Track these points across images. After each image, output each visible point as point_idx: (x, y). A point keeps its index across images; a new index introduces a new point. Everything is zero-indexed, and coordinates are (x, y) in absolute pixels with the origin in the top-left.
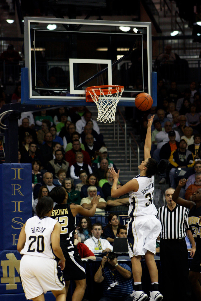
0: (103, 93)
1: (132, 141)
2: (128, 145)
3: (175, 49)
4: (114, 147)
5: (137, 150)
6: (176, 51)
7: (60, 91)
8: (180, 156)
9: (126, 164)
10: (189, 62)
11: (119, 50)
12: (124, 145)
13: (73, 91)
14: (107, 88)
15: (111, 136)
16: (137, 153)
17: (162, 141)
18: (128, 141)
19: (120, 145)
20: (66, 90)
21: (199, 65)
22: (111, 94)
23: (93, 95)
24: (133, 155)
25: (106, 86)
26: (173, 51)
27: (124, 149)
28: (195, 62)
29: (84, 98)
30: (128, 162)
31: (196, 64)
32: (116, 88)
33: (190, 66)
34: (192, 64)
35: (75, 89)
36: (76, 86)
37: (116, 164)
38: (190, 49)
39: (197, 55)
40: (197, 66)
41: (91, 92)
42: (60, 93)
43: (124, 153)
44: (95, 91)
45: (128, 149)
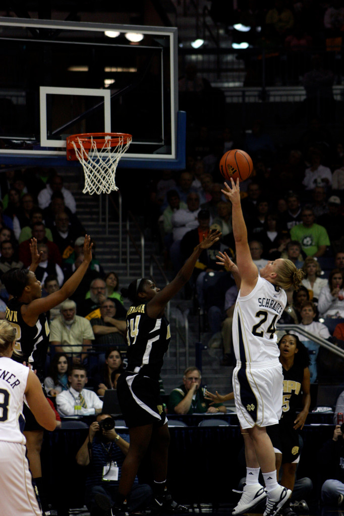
0: (95, 145)
1: (130, 226)
2: (125, 232)
3: (203, 71)
4: (99, 236)
5: (140, 240)
6: (205, 75)
7: (22, 141)
8: (210, 252)
9: (121, 264)
10: (227, 94)
11: (107, 70)
12: (118, 233)
13: (45, 142)
14: (103, 138)
15: (95, 217)
16: (140, 246)
17: (183, 226)
18: (124, 226)
19: (110, 233)
20: (34, 139)
21: (244, 99)
22: (109, 148)
23: (79, 149)
24: (133, 250)
25: (100, 134)
26: (199, 75)
27: (117, 240)
28: (235, 94)
29: (63, 153)
30: (124, 261)
31: (238, 96)
32: (117, 137)
33: (228, 100)
34: (232, 96)
35: (49, 138)
36: (51, 133)
37: (103, 265)
39: (239, 81)
40: (240, 100)
41: (77, 143)
42: (22, 144)
43: (117, 246)
44: (83, 142)
45: (124, 240)
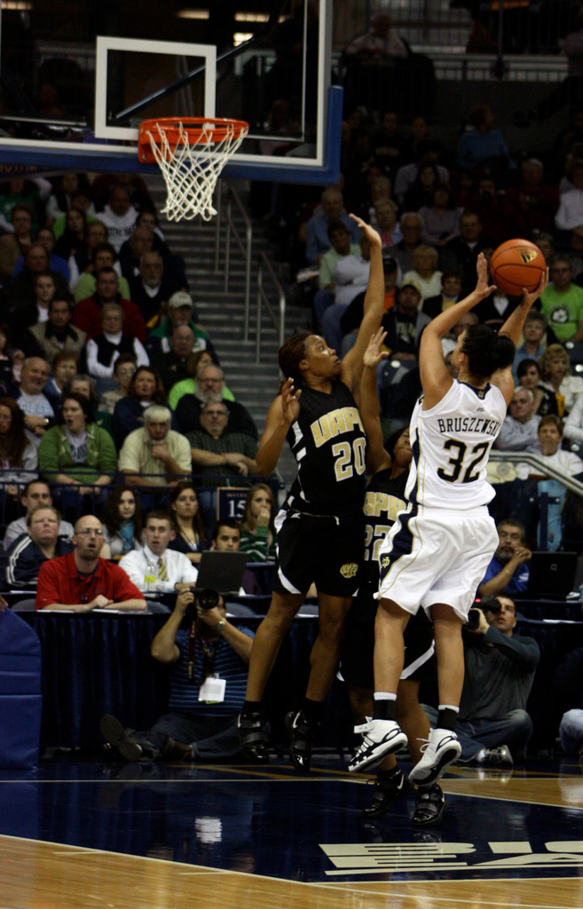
0: (187, 138)
1: (264, 279)
2: (254, 289)
3: (400, 24)
4: (213, 294)
5: (277, 303)
6: (403, 31)
7: (66, 128)
8: (401, 328)
9: (246, 342)
10: (438, 64)
11: (240, 18)
12: (243, 289)
13: (102, 130)
14: (200, 126)
15: (207, 261)
16: (278, 313)
17: (349, 282)
18: (254, 279)
19: (232, 289)
20: (85, 124)
21: (464, 74)
22: (209, 144)
23: (159, 144)
24: (266, 319)
25: (196, 120)
26: (393, 31)
27: (242, 301)
28: (452, 64)
29: (133, 150)
30: (252, 337)
31: (456, 69)
32: (225, 126)
33: (439, 75)
34: (445, 69)
35: (110, 123)
36: (114, 116)
37: (216, 342)
38: (439, 25)
39: (459, 44)
40: (459, 75)
41: (155, 133)
42: (66, 132)
43: (241, 312)
44: (167, 132)
45: (253, 301)
